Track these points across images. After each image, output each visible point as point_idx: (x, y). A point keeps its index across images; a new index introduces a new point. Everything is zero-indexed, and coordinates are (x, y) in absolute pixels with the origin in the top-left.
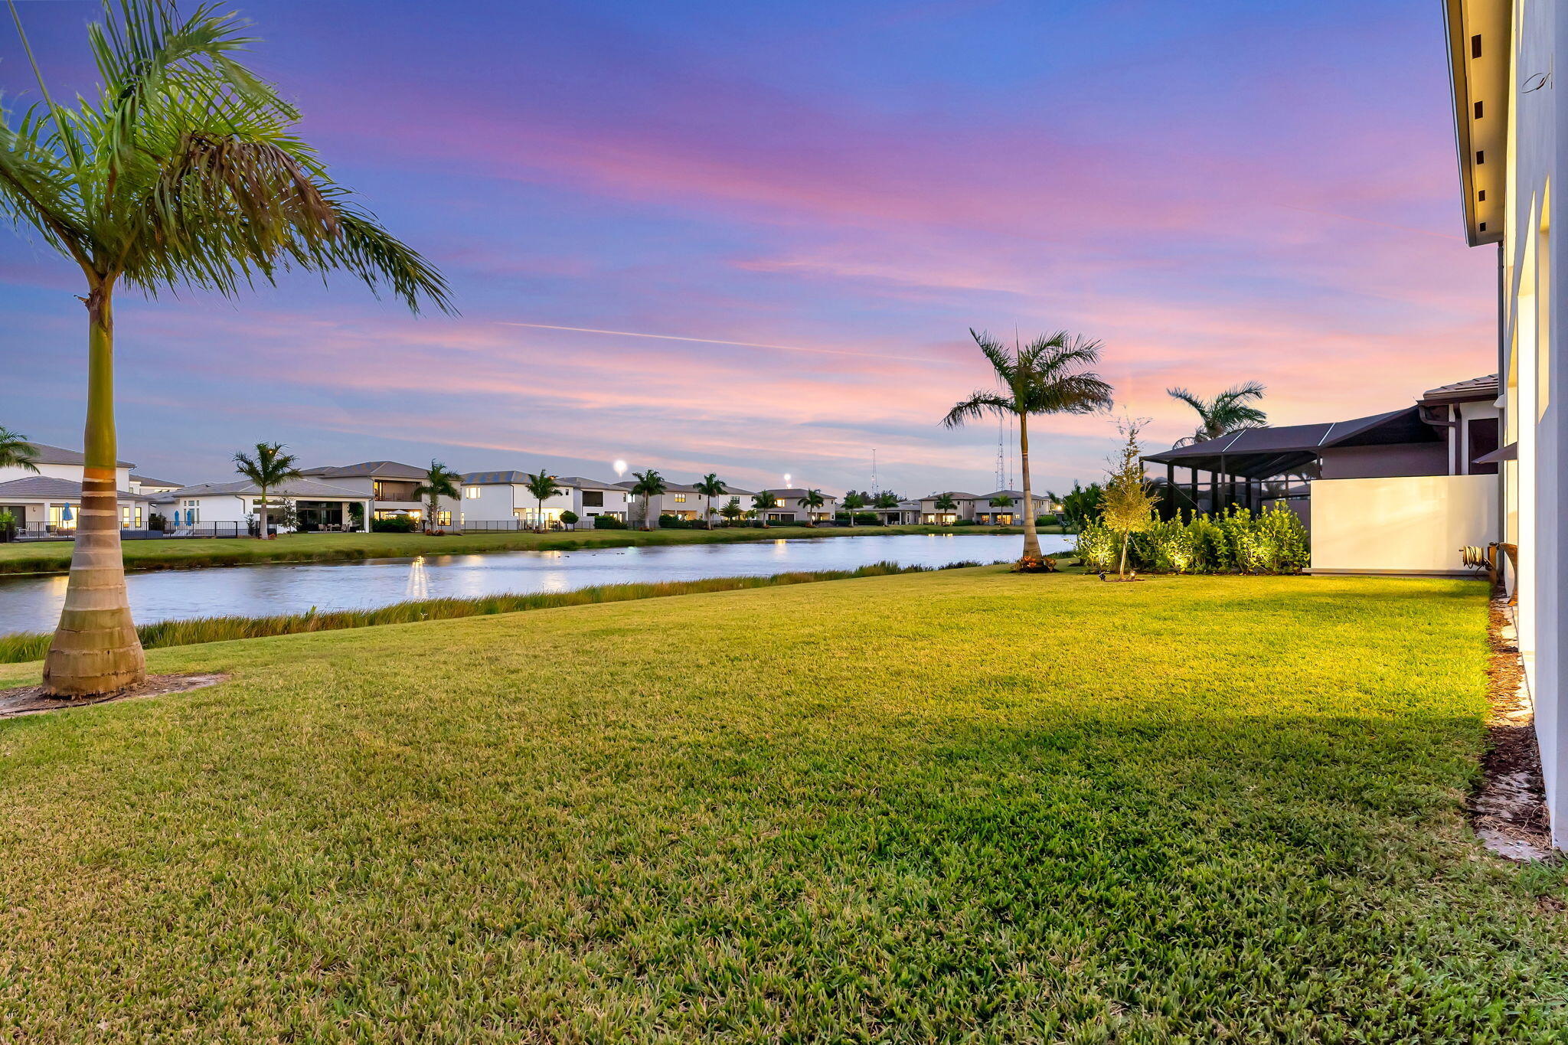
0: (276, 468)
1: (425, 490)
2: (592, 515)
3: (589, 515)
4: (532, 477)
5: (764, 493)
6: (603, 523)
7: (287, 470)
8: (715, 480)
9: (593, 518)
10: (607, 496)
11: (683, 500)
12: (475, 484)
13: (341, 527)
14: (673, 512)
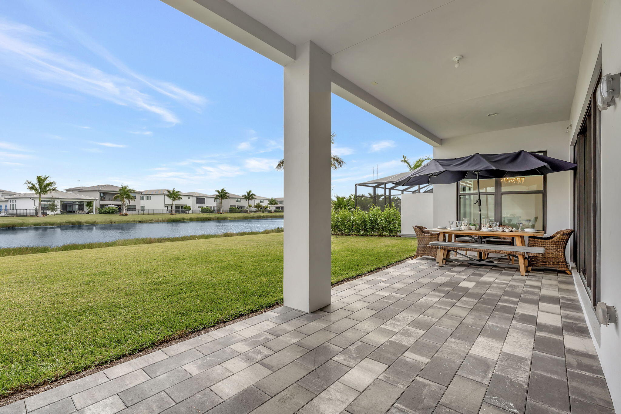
0: (45, 187)
2: (201, 207)
3: (199, 207)
5: (272, 199)
6: (204, 211)
7: (51, 188)
8: (251, 193)
9: (200, 209)
10: (206, 199)
11: (240, 201)
12: (149, 195)
13: (82, 212)
14: (235, 206)
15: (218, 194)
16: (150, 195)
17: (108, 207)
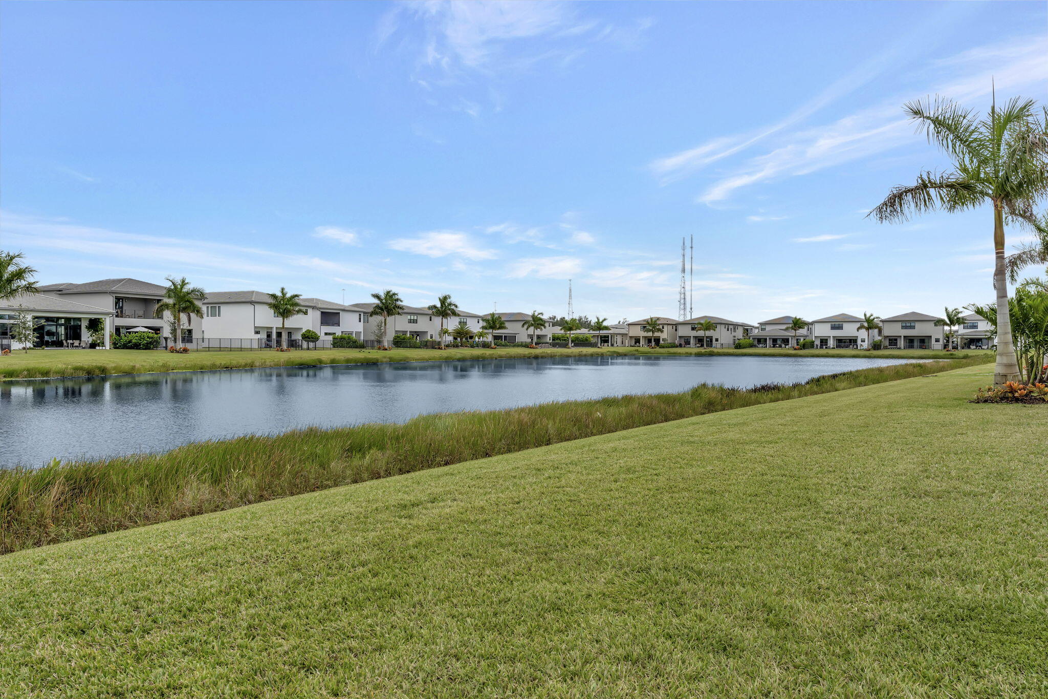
0: (10, 280)
1: (167, 306)
2: (329, 334)
3: (326, 334)
4: (274, 296)
5: (493, 315)
6: (341, 342)
7: (21, 284)
8: (449, 301)
9: (330, 338)
10: (343, 317)
11: (415, 321)
12: (218, 303)
13: (80, 344)
14: (405, 333)
15: (376, 301)
16: (217, 306)
17: (136, 332)
